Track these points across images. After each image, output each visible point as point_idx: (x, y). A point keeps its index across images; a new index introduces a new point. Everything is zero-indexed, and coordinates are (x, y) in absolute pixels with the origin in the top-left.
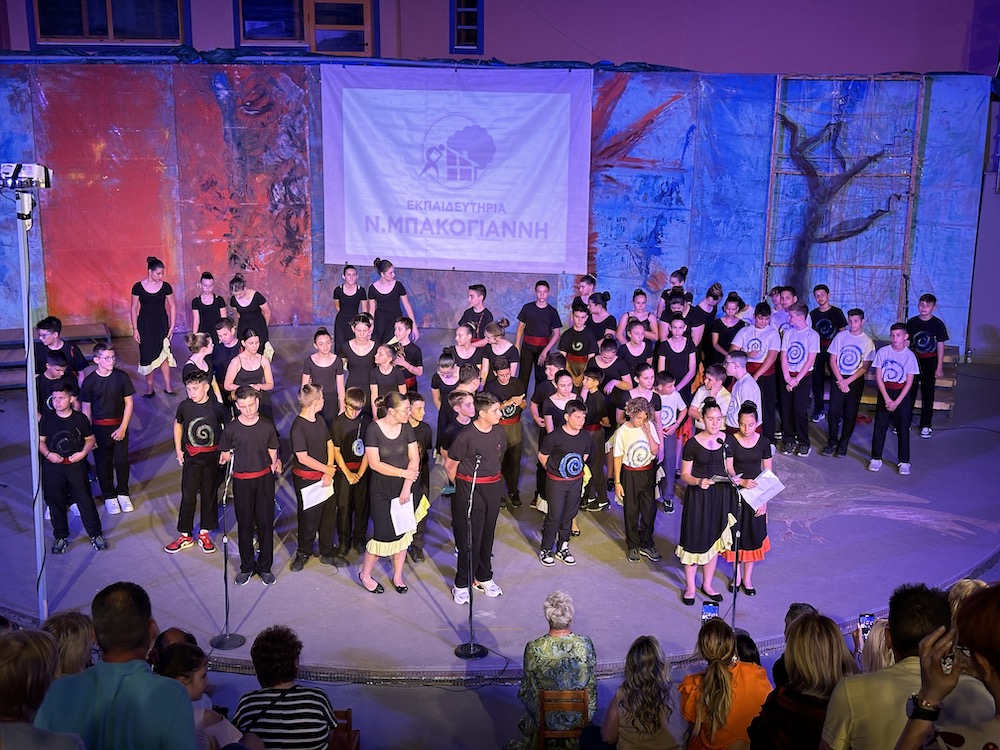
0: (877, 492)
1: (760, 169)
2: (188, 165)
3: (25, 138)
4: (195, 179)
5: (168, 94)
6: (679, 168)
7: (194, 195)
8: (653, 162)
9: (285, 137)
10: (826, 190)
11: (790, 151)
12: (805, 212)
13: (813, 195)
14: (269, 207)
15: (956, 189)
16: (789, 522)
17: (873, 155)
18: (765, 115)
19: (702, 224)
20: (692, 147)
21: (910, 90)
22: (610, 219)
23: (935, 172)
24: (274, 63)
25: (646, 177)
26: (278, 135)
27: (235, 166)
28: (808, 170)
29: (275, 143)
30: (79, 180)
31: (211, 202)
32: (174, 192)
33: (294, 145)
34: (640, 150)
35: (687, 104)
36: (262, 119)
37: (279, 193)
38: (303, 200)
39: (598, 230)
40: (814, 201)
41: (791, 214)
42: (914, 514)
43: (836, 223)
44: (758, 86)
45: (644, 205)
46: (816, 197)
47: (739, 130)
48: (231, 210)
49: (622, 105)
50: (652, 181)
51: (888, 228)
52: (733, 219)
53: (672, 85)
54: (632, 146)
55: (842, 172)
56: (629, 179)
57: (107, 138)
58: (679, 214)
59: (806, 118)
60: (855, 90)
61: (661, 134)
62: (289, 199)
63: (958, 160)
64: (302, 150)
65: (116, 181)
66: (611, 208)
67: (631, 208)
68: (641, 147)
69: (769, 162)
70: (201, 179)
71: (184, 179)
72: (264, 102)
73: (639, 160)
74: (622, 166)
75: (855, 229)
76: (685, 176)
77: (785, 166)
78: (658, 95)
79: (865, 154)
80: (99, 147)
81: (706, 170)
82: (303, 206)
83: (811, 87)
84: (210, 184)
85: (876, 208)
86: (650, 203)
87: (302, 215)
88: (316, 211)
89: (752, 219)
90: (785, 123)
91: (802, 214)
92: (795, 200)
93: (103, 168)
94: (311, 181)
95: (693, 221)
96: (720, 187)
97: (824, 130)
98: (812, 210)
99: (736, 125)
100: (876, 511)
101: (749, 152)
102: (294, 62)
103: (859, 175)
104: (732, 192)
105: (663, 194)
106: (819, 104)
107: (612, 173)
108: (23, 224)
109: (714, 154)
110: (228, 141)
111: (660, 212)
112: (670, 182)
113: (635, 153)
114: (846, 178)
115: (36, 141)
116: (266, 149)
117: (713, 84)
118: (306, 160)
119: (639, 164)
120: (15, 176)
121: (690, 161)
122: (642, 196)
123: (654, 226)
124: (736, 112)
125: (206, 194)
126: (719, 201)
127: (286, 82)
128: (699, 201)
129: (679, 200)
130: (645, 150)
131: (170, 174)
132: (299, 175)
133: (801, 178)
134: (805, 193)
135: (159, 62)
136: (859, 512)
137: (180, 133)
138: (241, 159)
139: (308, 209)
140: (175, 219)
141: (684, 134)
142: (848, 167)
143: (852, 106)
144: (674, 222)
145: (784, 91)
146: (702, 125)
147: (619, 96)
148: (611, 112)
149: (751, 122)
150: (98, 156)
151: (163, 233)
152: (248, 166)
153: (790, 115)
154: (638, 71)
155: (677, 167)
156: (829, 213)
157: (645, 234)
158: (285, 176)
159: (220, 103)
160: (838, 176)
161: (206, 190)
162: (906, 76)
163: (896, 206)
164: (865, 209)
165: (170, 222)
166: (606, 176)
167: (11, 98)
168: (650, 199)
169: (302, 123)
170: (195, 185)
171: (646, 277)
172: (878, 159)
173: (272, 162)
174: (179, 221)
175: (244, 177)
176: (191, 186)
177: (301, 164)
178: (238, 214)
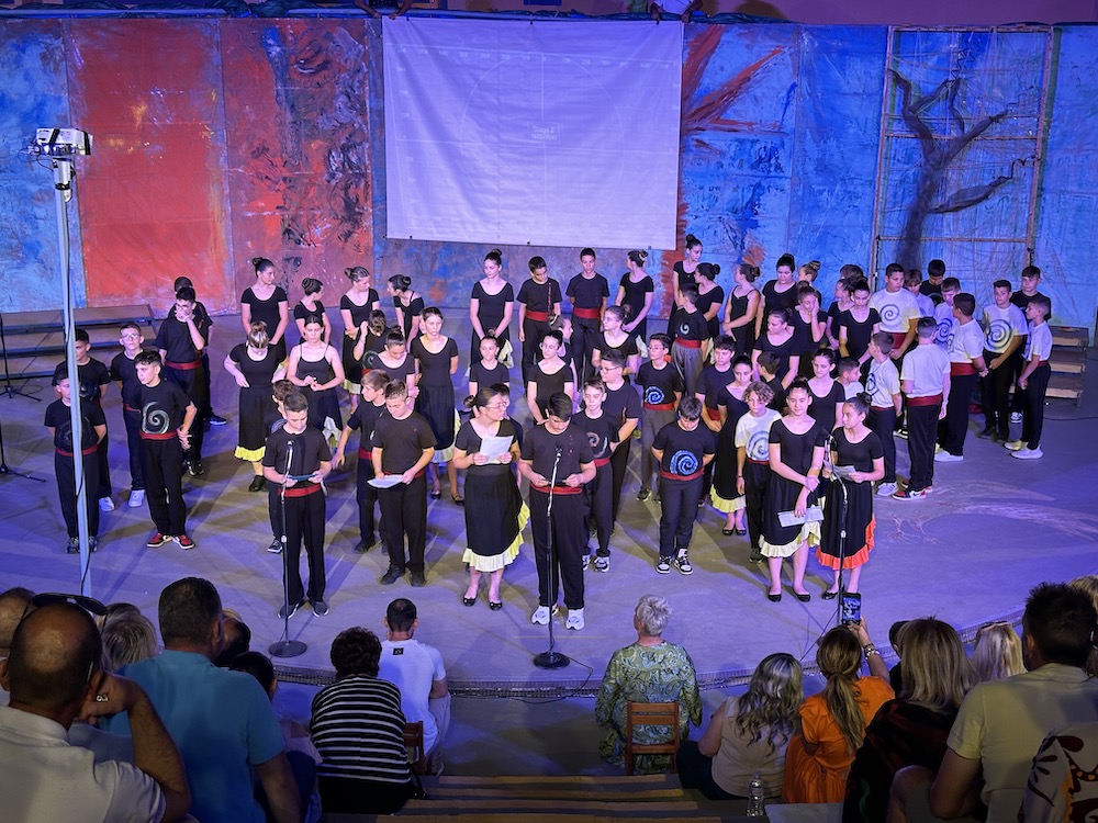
0: (996, 488)
1: (869, 132)
2: (236, 130)
3: (59, 100)
4: (244, 146)
5: (215, 51)
6: (779, 131)
7: (243, 163)
8: (750, 124)
9: (343, 98)
10: (942, 155)
11: (903, 111)
12: (919, 179)
13: (928, 161)
14: (326, 176)
15: (1086, 153)
16: (898, 522)
17: (994, 115)
18: (875, 72)
19: (804, 193)
20: (792, 107)
21: (1036, 43)
22: (701, 188)
23: (1064, 134)
24: (330, 16)
25: (741, 142)
26: (335, 97)
27: (288, 131)
28: (923, 133)
29: (332, 105)
30: (119, 147)
31: (261, 171)
32: (222, 160)
33: (353, 107)
34: (735, 111)
35: (788, 59)
36: (318, 78)
37: (336, 161)
38: (363, 168)
39: (688, 201)
40: (929, 167)
41: (902, 181)
42: (1038, 512)
43: (954, 192)
44: (868, 39)
45: (739, 172)
46: (931, 162)
47: (846, 88)
48: (285, 179)
49: (716, 60)
50: (748, 145)
51: (1010, 197)
52: (838, 187)
53: (771, 38)
54: (726, 108)
55: (960, 134)
56: (723, 143)
57: (149, 100)
58: (778, 182)
59: (920, 74)
60: (975, 43)
61: (758, 92)
62: (347, 167)
63: (1089, 121)
64: (362, 113)
65: (159, 148)
66: (703, 176)
67: (725, 176)
68: (736, 107)
69: (879, 124)
70: (251, 146)
71: (232, 147)
72: (320, 60)
73: (735, 123)
74: (715, 129)
75: (974, 198)
76: (786, 140)
77: (898, 128)
78: (756, 49)
79: (985, 115)
80: (140, 110)
81: (808, 133)
82: (364, 175)
83: (927, 40)
84: (261, 151)
85: (998, 174)
86: (746, 170)
87: (362, 185)
88: (378, 181)
89: (859, 188)
90: (898, 80)
91: (915, 181)
92: (906, 166)
93: (144, 133)
94: (372, 147)
95: (794, 191)
96: (824, 152)
97: (940, 88)
98: (926, 177)
99: (842, 83)
100: (995, 509)
101: (856, 112)
102: (353, 15)
103: (979, 138)
104: (837, 157)
105: (761, 160)
106: (935, 58)
107: (705, 137)
108: (62, 195)
109: (818, 115)
110: (280, 104)
111: (757, 180)
112: (769, 146)
113: (730, 115)
114: (965, 141)
115: (72, 104)
116: (323, 111)
117: (817, 37)
118: (366, 124)
119: (734, 127)
120: (52, 143)
121: (790, 123)
122: (738, 162)
123: (750, 195)
124: (842, 69)
125: (257, 162)
126: (823, 168)
127: (343, 37)
128: (800, 168)
129: (778, 167)
130: (742, 111)
131: (217, 140)
132: (358, 141)
133: (915, 141)
134: (919, 158)
135: (204, 16)
136: (977, 509)
137: (227, 94)
138: (294, 123)
139: (369, 179)
140: (223, 190)
141: (784, 93)
142: (967, 129)
143: (973, 62)
144: (773, 191)
145: (897, 45)
146: (805, 83)
147: (713, 51)
148: (703, 68)
149: (859, 79)
150: (139, 120)
151: (211, 205)
152: (302, 131)
153: (904, 71)
154: (733, 23)
155: (776, 130)
156: (945, 180)
157: (740, 205)
158: (343, 142)
159: (271, 60)
160: (956, 139)
161: (256, 158)
162: (1032, 27)
163: (1019, 172)
164: (986, 175)
165: (217, 192)
166: (697, 140)
167: (44, 57)
168: (746, 166)
169: (362, 83)
170: (244, 152)
171: (741, 252)
172: (1001, 120)
173: (328, 127)
174: (228, 192)
175: (298, 143)
176: (240, 152)
177: (361, 129)
178: (292, 184)
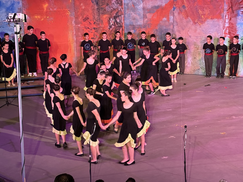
2: (78, 12)
3: (19, 3)
4: (81, 17)
7: (80, 23)
14: (108, 27)
27: (96, 12)
29: (111, 2)
30: (39, 19)
31: (86, 26)
32: (73, 22)
33: (118, 3)
37: (112, 21)
38: (121, 24)
48: (94, 28)
57: (49, 2)
62: (116, 24)
64: (121, 5)
65: (52, 19)
70: (83, 17)
71: (77, 18)
80: (46, 6)
82: (121, 26)
84: (86, 19)
87: (121, 30)
88: (126, 28)
93: (47, 13)
94: (124, 17)
108: (17, 36)
110: (93, 2)
115: (23, 4)
116: (107, 5)
118: (122, 8)
120: (14, 18)
125: (85, 23)
131: (71, 15)
132: (120, 14)
138: (98, 9)
139: (123, 28)
140: (73, 33)
150: (45, 9)
151: (69, 38)
152: (101, 12)
158: (114, 15)
161: (85, 21)
165: (71, 33)
170: (81, 19)
173: (109, 10)
174: (75, 33)
175: (99, 16)
176: (79, 20)
177: (121, 10)
178: (96, 30)
